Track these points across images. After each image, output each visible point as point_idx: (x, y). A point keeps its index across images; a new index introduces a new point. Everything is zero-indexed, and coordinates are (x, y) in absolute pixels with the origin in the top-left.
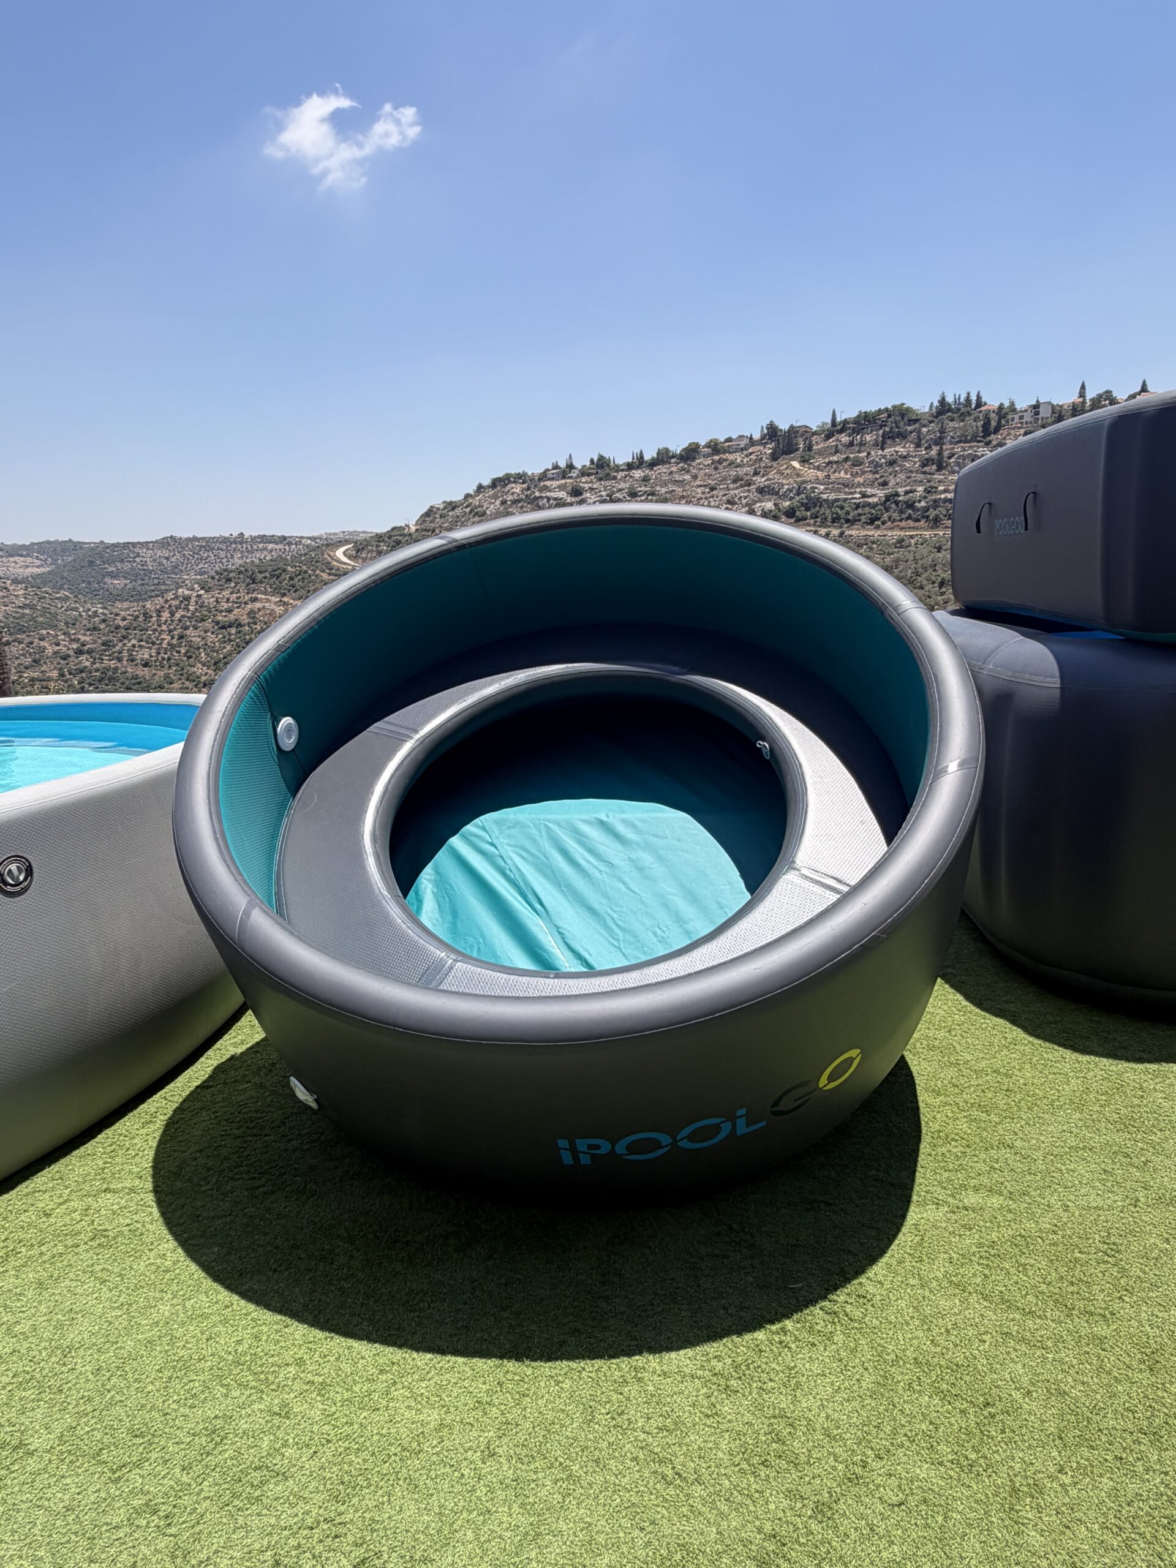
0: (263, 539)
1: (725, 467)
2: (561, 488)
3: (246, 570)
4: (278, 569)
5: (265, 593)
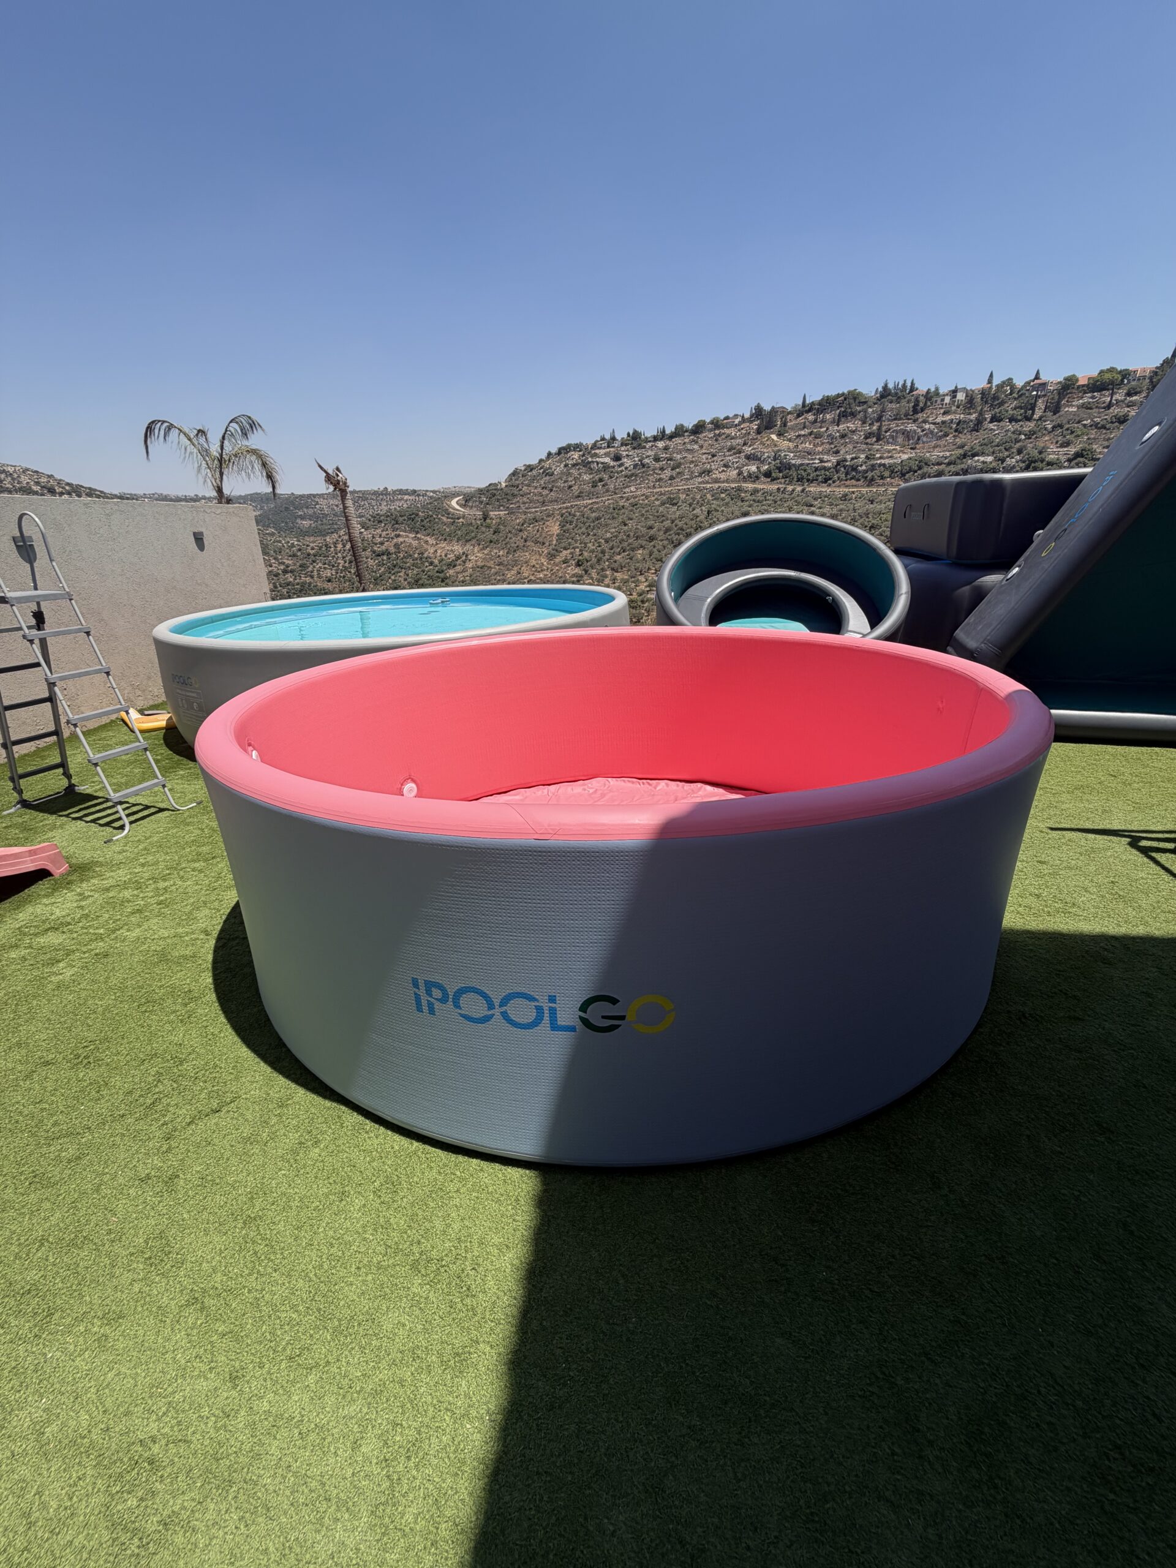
0: (401, 492)
1: (723, 439)
2: (607, 455)
3: (392, 515)
4: (413, 514)
5: (405, 531)
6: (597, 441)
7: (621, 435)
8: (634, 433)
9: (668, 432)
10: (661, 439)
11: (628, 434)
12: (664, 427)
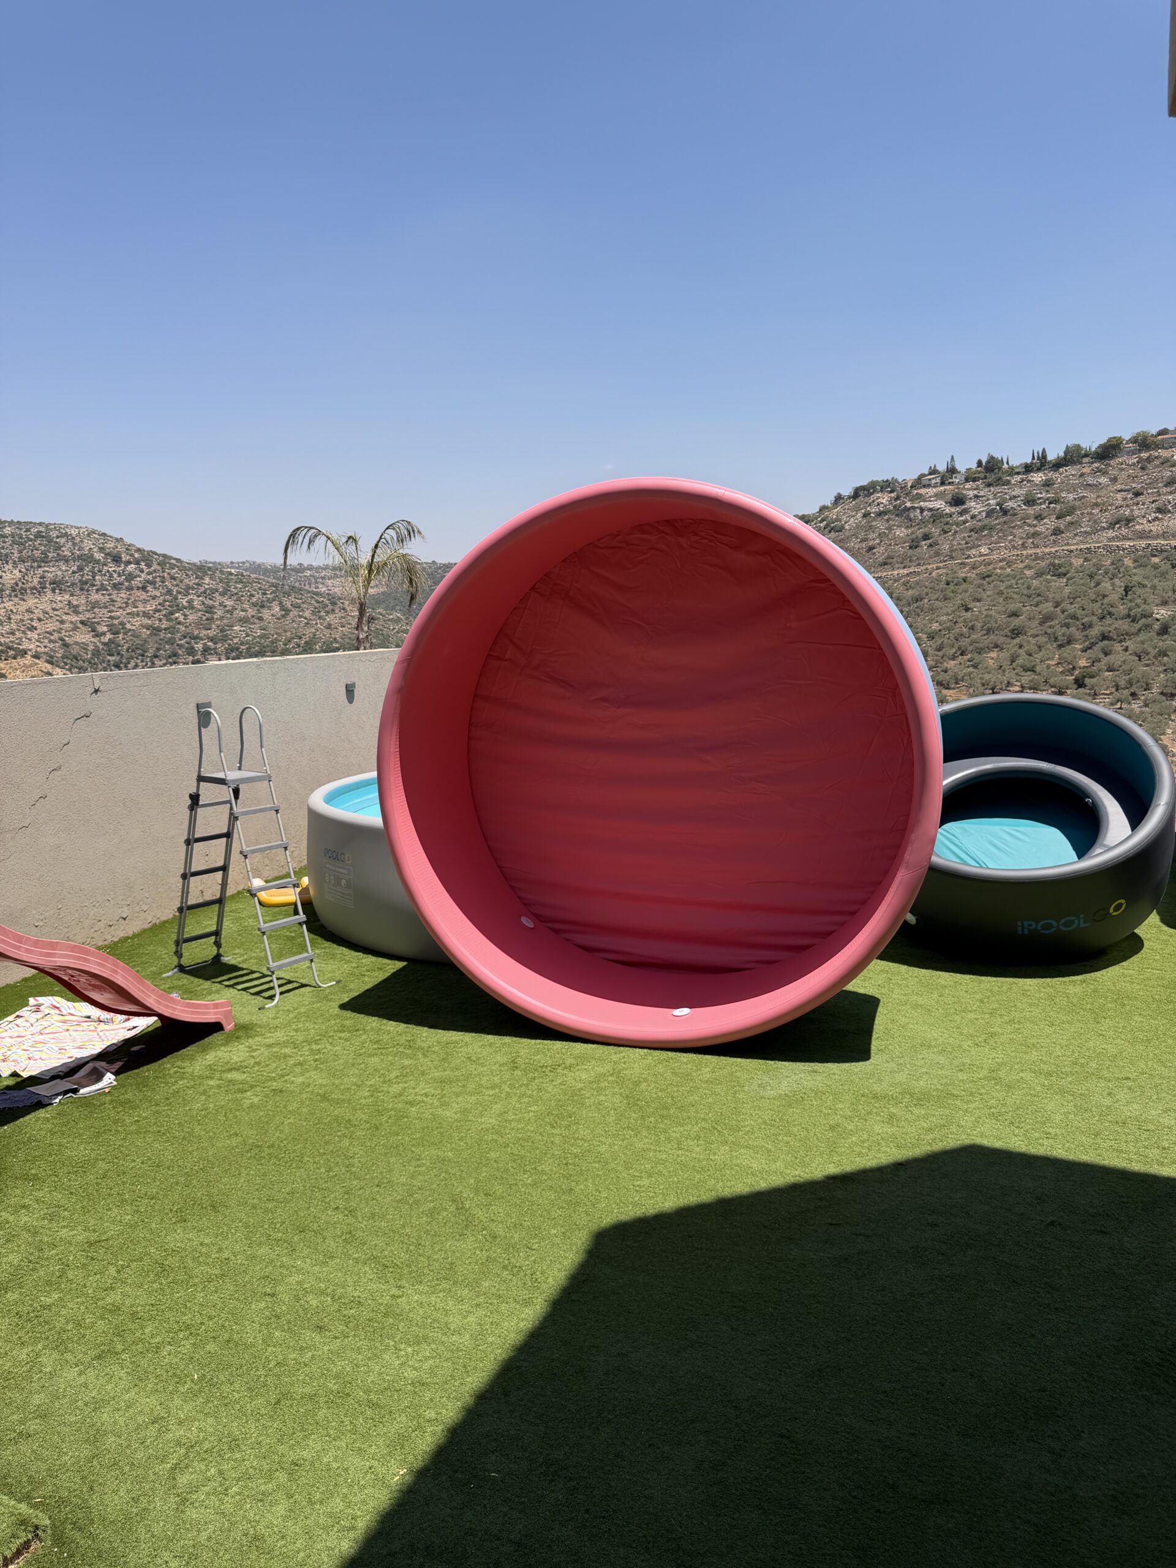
1: (1156, 466)
2: (938, 496)
6: (923, 475)
7: (966, 463)
8: (988, 462)
9: (1051, 456)
10: (1039, 470)
11: (980, 463)
12: (1044, 450)
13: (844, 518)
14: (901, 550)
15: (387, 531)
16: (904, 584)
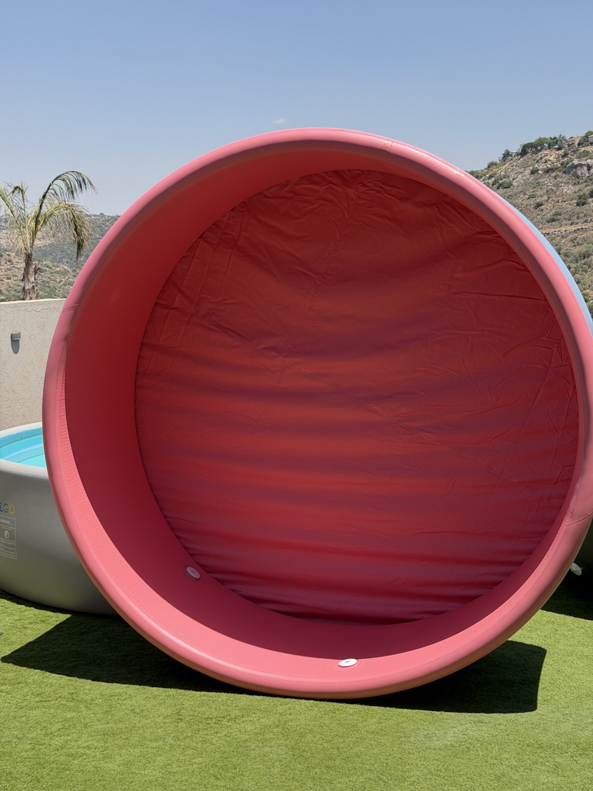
13: (512, 175)
14: (569, 207)
15: (56, 182)
16: (572, 241)
